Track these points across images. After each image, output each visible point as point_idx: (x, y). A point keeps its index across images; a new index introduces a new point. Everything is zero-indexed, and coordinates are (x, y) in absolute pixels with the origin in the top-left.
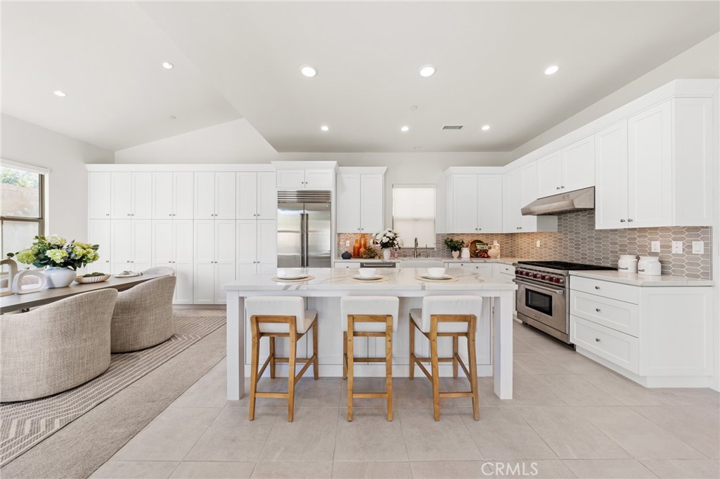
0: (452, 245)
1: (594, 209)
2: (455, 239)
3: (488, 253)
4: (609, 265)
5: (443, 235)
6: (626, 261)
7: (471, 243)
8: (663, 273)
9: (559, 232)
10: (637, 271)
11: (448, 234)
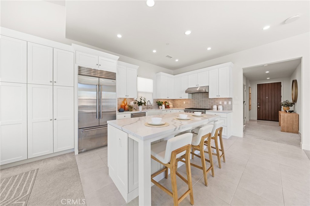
0: (159, 104)
1: (208, 92)
2: (161, 101)
3: (169, 106)
4: (208, 108)
6: (215, 107)
7: (165, 103)
8: (223, 110)
9: (192, 99)
10: (217, 109)
11: (157, 99)
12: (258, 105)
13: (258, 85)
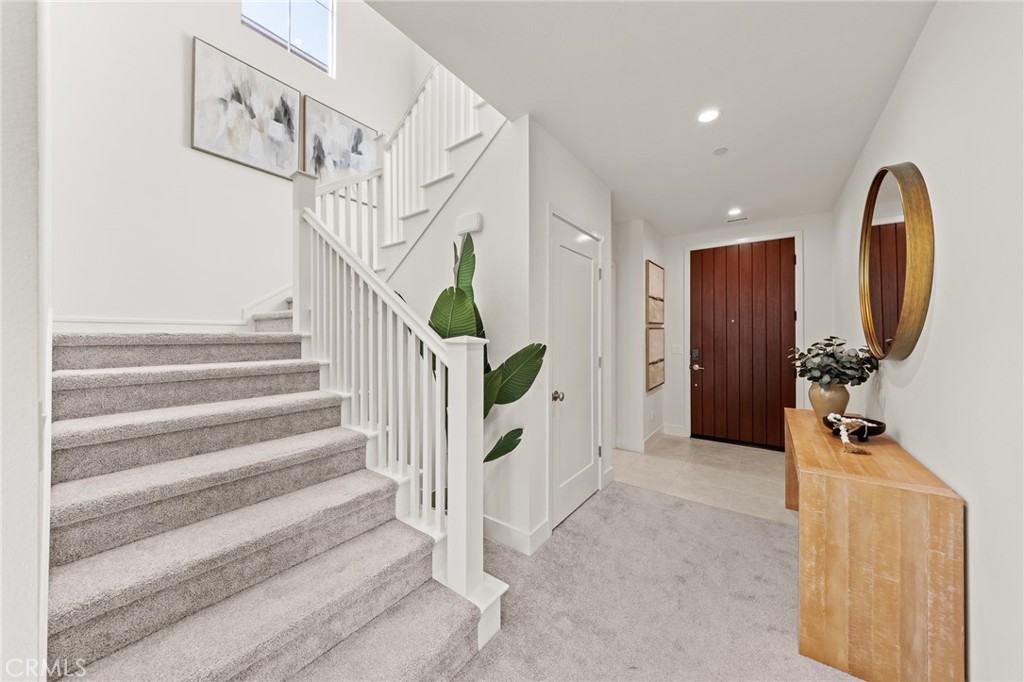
12: (693, 363)
13: (694, 254)
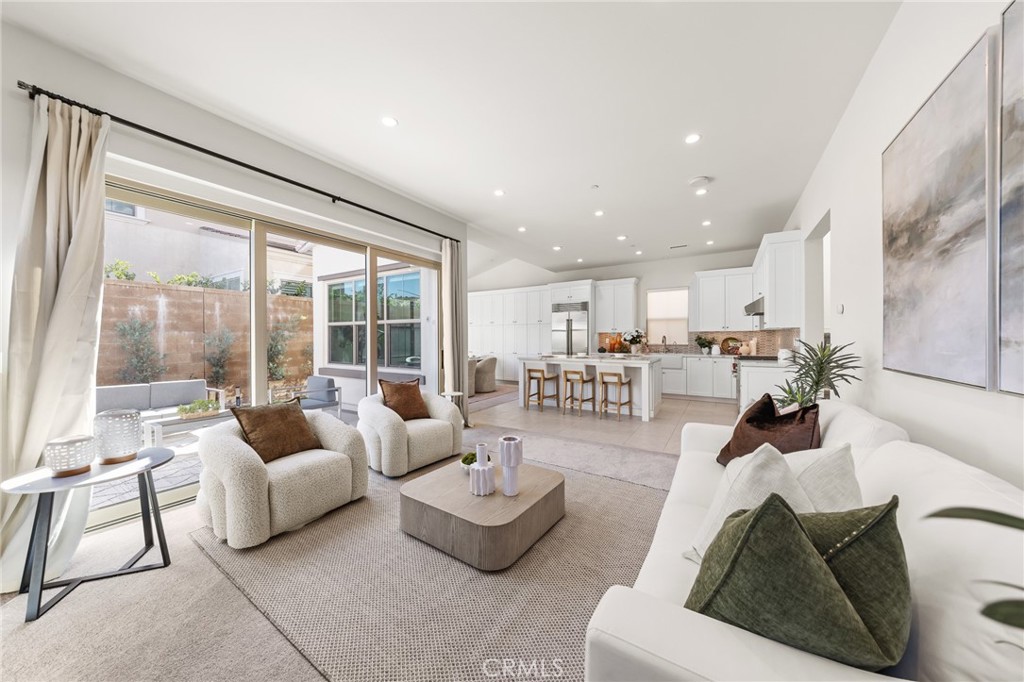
2: (705, 337)
3: (740, 350)
5: (696, 333)
7: (724, 341)
11: (702, 333)
